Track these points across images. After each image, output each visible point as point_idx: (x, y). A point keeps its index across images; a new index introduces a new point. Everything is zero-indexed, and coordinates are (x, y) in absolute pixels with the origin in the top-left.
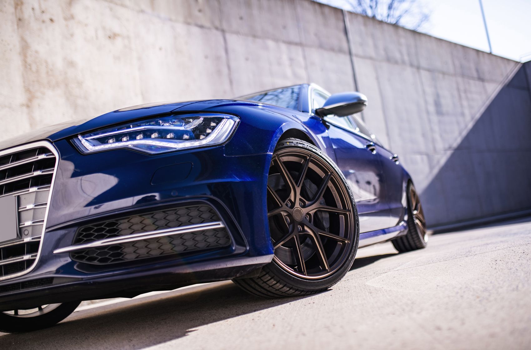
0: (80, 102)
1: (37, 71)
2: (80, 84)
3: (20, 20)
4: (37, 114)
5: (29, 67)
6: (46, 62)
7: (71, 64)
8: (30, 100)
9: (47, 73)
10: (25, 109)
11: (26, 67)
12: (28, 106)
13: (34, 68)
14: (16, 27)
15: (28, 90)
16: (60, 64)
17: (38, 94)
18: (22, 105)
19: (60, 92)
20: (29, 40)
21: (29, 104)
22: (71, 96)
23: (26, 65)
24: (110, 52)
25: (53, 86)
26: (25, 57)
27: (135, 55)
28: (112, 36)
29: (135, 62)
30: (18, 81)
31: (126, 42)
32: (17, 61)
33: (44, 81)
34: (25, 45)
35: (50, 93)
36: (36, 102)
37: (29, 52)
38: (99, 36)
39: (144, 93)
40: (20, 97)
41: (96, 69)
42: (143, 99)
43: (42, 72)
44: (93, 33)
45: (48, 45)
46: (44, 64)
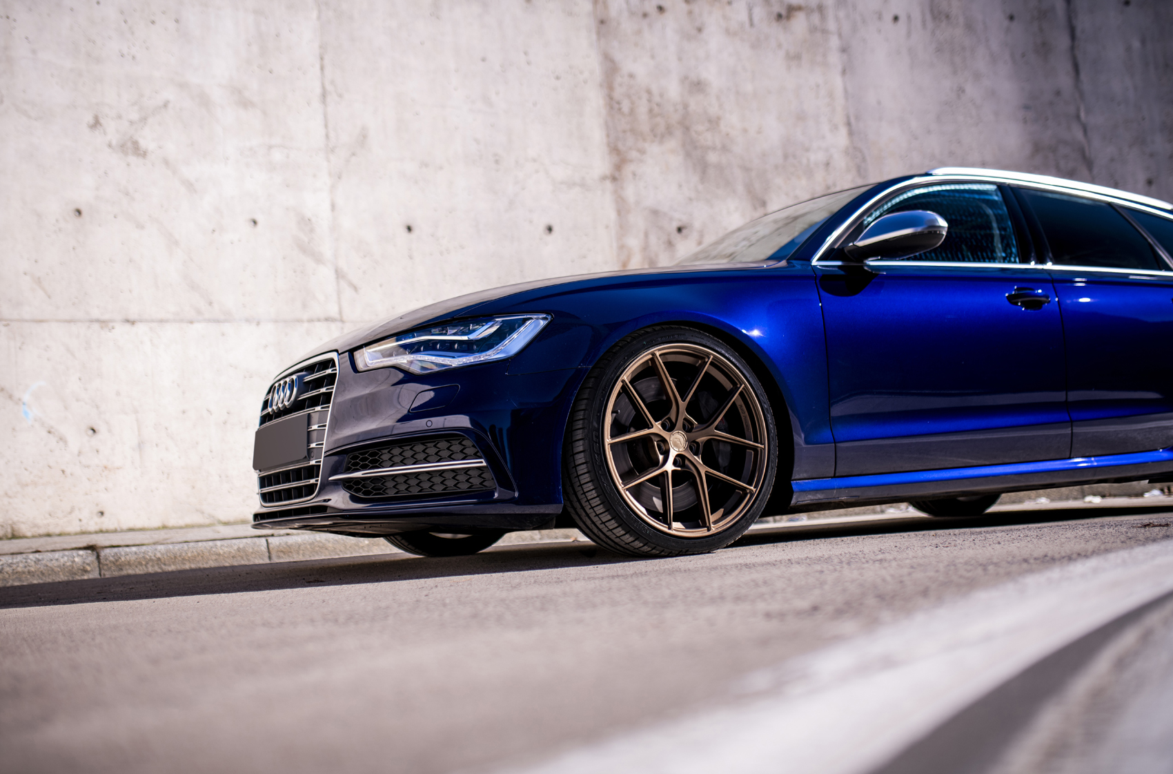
0: (712, 157)
1: (632, 111)
2: (714, 123)
3: (602, 22)
4: (630, 192)
5: (616, 106)
6: (649, 92)
7: (698, 86)
8: (618, 167)
9: (651, 111)
10: (608, 185)
11: (612, 108)
12: (614, 179)
13: (626, 106)
14: (594, 37)
15: (614, 150)
17: (633, 154)
18: (604, 178)
19: (672, 143)
20: (618, 56)
21: (617, 174)
22: (696, 148)
23: (612, 104)
24: (780, 46)
25: (661, 135)
26: (610, 87)
27: (834, 42)
28: (784, 13)
29: (835, 59)
30: (597, 135)
31: (816, 18)
32: (595, 100)
33: (645, 127)
34: (611, 68)
35: (654, 149)
36: (628, 169)
37: (618, 80)
38: (756, 19)
39: (853, 120)
40: (600, 164)
41: (748, 88)
42: (851, 133)
43: (642, 109)
44: (743, 16)
45: (653, 57)
46: (645, 96)
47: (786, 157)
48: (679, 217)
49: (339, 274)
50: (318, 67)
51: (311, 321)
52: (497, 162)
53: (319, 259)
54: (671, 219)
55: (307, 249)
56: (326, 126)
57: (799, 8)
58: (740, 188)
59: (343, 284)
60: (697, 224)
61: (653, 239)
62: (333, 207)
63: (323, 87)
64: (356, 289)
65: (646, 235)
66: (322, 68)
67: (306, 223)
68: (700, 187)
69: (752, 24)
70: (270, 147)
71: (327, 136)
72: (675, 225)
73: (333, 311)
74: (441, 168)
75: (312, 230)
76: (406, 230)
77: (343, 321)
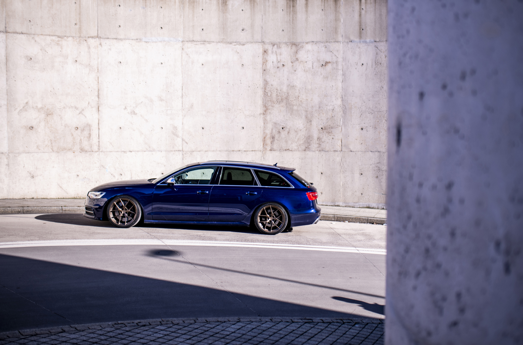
0: (295, 108)
1: (271, 95)
2: (297, 98)
3: (264, 70)
4: (268, 118)
5: (267, 94)
7: (293, 87)
8: (265, 111)
9: (277, 95)
10: (262, 116)
13: (269, 94)
14: (262, 74)
15: (265, 106)
16: (285, 89)
17: (270, 107)
18: (261, 114)
19: (283, 104)
20: (268, 80)
21: (265, 113)
22: (290, 105)
23: (265, 93)
24: (321, 74)
25: (280, 101)
26: (265, 89)
27: (340, 72)
28: (324, 64)
29: (340, 78)
30: (260, 102)
31: (335, 65)
32: (260, 92)
33: (274, 99)
34: (266, 83)
35: (277, 106)
36: (269, 111)
37: (268, 86)
38: (314, 67)
39: (343, 97)
40: (260, 110)
41: (309, 87)
42: (342, 100)
43: (274, 95)
44: (311, 66)
45: (279, 79)
46: (276, 91)
47: (319, 107)
48: (283, 125)
49: (183, 140)
50: (181, 89)
51: (174, 151)
52: (229, 110)
53: (178, 136)
54: (280, 125)
55: (175, 134)
56: (182, 104)
57: (330, 62)
58: (304, 117)
59: (184, 142)
60: (288, 127)
61: (274, 131)
62: (183, 124)
63: (182, 94)
64: (187, 143)
65: (272, 130)
66: (182, 89)
67: (175, 128)
68: (290, 116)
69: (313, 68)
70: (167, 110)
71: (182, 106)
72: (281, 127)
73: (181, 148)
74: (213, 113)
75: (177, 129)
76: (202, 129)
77: (183, 151)
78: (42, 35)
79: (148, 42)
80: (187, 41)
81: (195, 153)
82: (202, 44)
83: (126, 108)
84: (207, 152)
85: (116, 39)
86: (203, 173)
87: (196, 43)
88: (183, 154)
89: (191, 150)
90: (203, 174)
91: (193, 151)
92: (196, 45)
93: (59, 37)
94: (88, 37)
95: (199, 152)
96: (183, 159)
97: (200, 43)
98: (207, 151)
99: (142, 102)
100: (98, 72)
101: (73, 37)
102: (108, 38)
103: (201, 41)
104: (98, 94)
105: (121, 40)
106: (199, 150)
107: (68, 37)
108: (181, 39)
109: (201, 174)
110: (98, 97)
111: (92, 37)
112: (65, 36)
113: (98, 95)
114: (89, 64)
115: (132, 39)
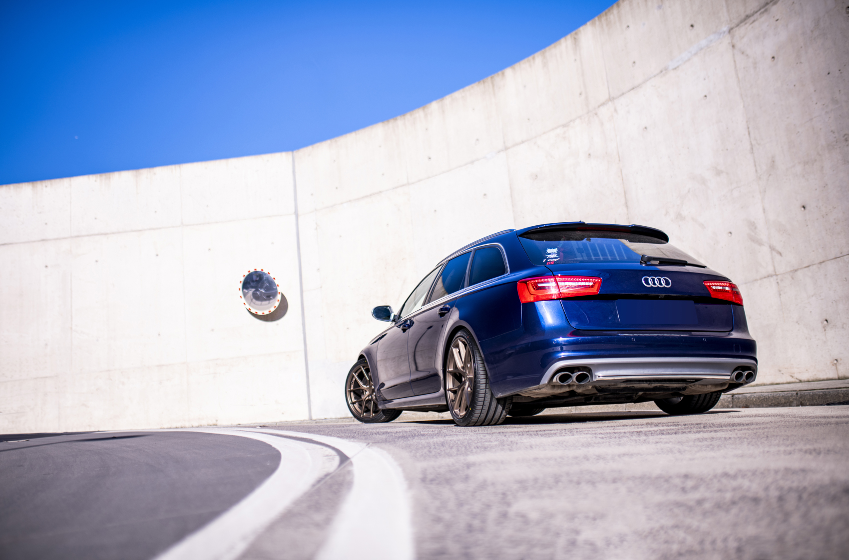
49: (772, 249)
50: (747, 133)
51: (761, 279)
53: (760, 243)
55: (755, 239)
56: (755, 166)
59: (774, 253)
62: (764, 211)
63: (751, 144)
64: (780, 254)
66: (749, 134)
67: (753, 225)
70: (732, 190)
71: (756, 171)
73: (770, 270)
74: (816, 160)
75: (756, 228)
76: (803, 209)
77: (777, 275)
78: (544, 133)
79: (678, 67)
80: (738, 25)
81: (800, 274)
82: (763, 13)
83: (667, 213)
84: (823, 264)
85: (633, 89)
86: (827, 321)
87: (752, 19)
88: (778, 283)
89: (792, 269)
90: (825, 322)
91: (796, 271)
92: (754, 21)
93: (564, 126)
94: (599, 107)
95: (807, 269)
96: (780, 295)
97: (760, 14)
98: (823, 262)
99: (689, 191)
100: (619, 161)
101: (580, 117)
102: (623, 94)
103: (760, 10)
104: (626, 199)
105: (639, 86)
106: (806, 265)
107: (573, 121)
108: (725, 28)
109: (822, 323)
110: (627, 206)
111: (603, 104)
112: (571, 121)
113: (626, 203)
114: (606, 153)
115: (655, 76)
